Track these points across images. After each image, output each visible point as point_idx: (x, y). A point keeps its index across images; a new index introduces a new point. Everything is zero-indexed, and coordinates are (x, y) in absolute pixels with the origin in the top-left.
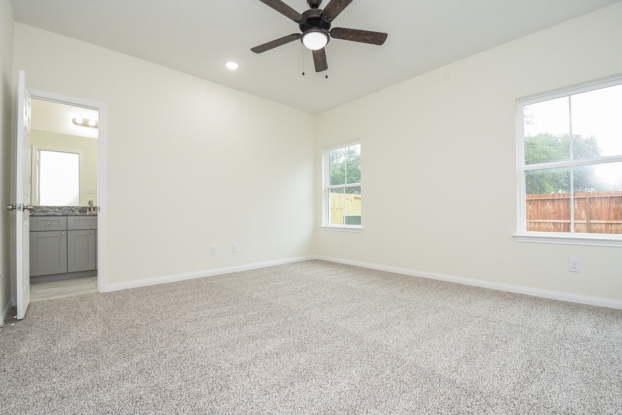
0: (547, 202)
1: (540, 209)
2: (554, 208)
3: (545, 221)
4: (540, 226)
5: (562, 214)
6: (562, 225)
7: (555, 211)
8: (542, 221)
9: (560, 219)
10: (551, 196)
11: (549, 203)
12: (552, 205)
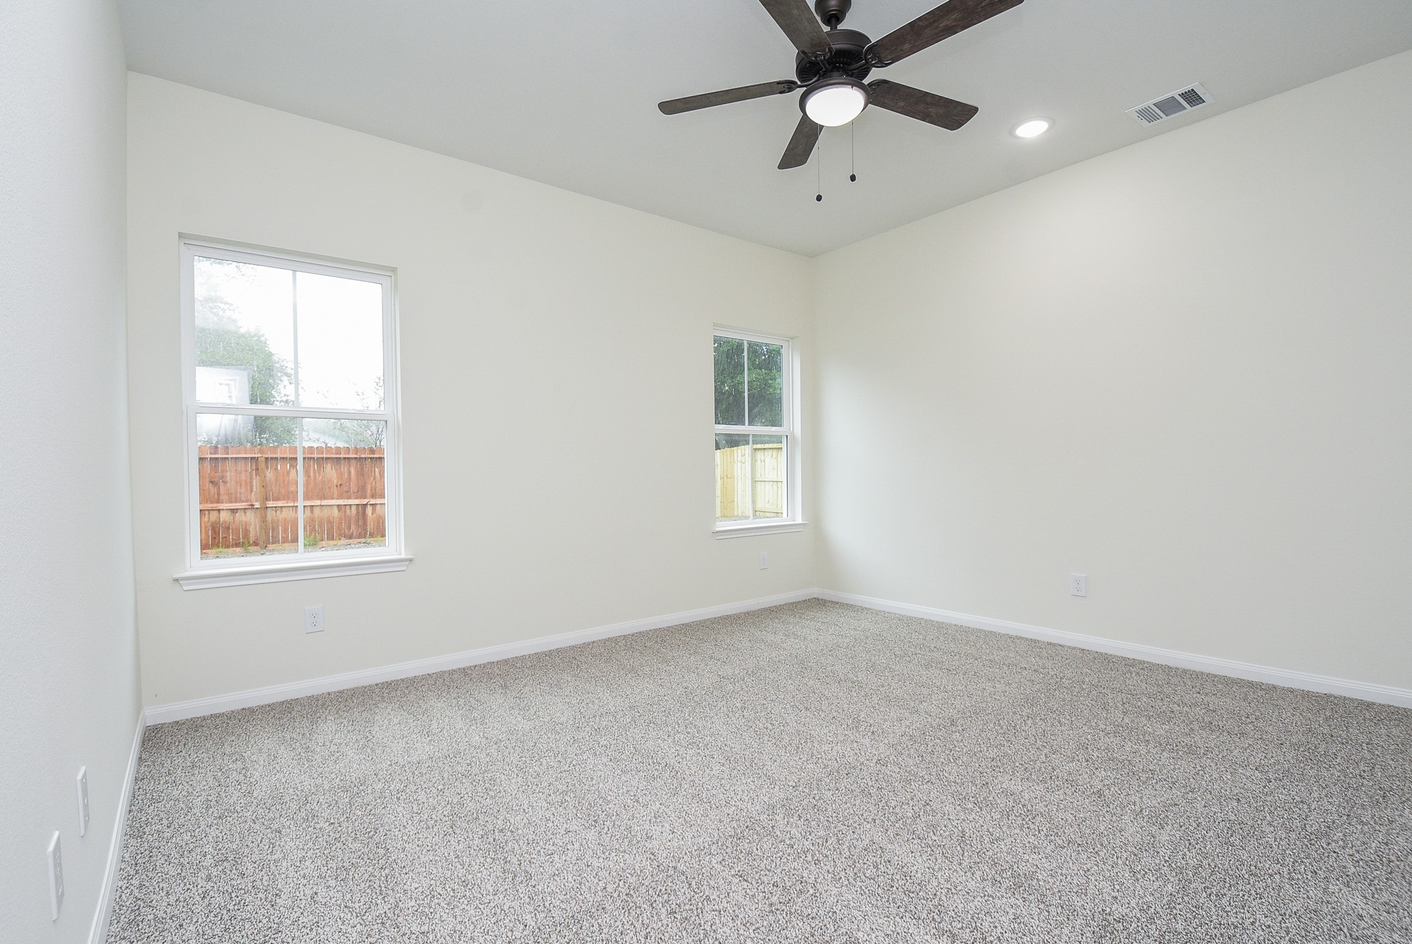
0: (327, 464)
1: (312, 478)
2: (341, 475)
3: (325, 502)
4: (313, 513)
5: (353, 488)
6: (354, 508)
7: (340, 482)
8: (318, 502)
9: (349, 498)
10: (334, 451)
11: (329, 465)
12: (336, 470)
